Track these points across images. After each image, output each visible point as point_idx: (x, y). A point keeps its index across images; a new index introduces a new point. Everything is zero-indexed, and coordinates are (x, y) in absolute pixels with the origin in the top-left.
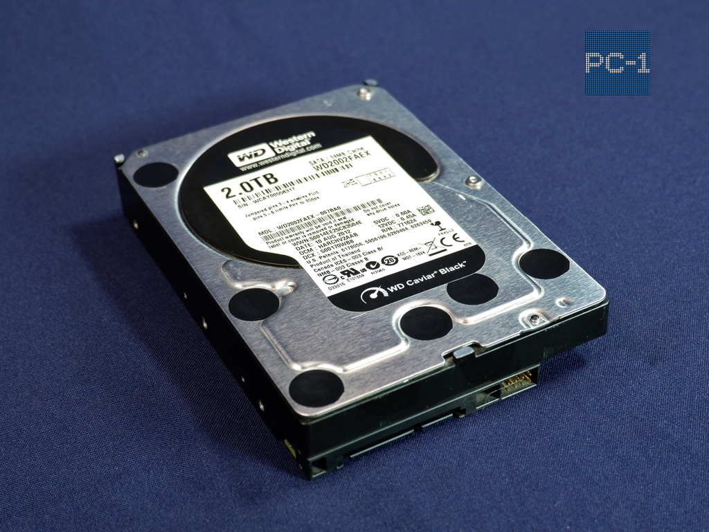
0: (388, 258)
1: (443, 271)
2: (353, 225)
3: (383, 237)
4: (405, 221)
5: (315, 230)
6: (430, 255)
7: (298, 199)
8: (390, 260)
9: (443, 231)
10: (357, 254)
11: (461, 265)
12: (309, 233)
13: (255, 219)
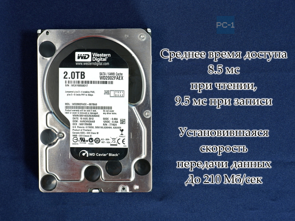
0: (97, 139)
1: (110, 155)
2: (96, 116)
3: (102, 127)
4: (113, 123)
5: (83, 112)
6: (111, 145)
7: (86, 92)
8: (98, 141)
9: (122, 135)
10: (89, 132)
11: (117, 155)
12: (81, 112)
13: (68, 95)
